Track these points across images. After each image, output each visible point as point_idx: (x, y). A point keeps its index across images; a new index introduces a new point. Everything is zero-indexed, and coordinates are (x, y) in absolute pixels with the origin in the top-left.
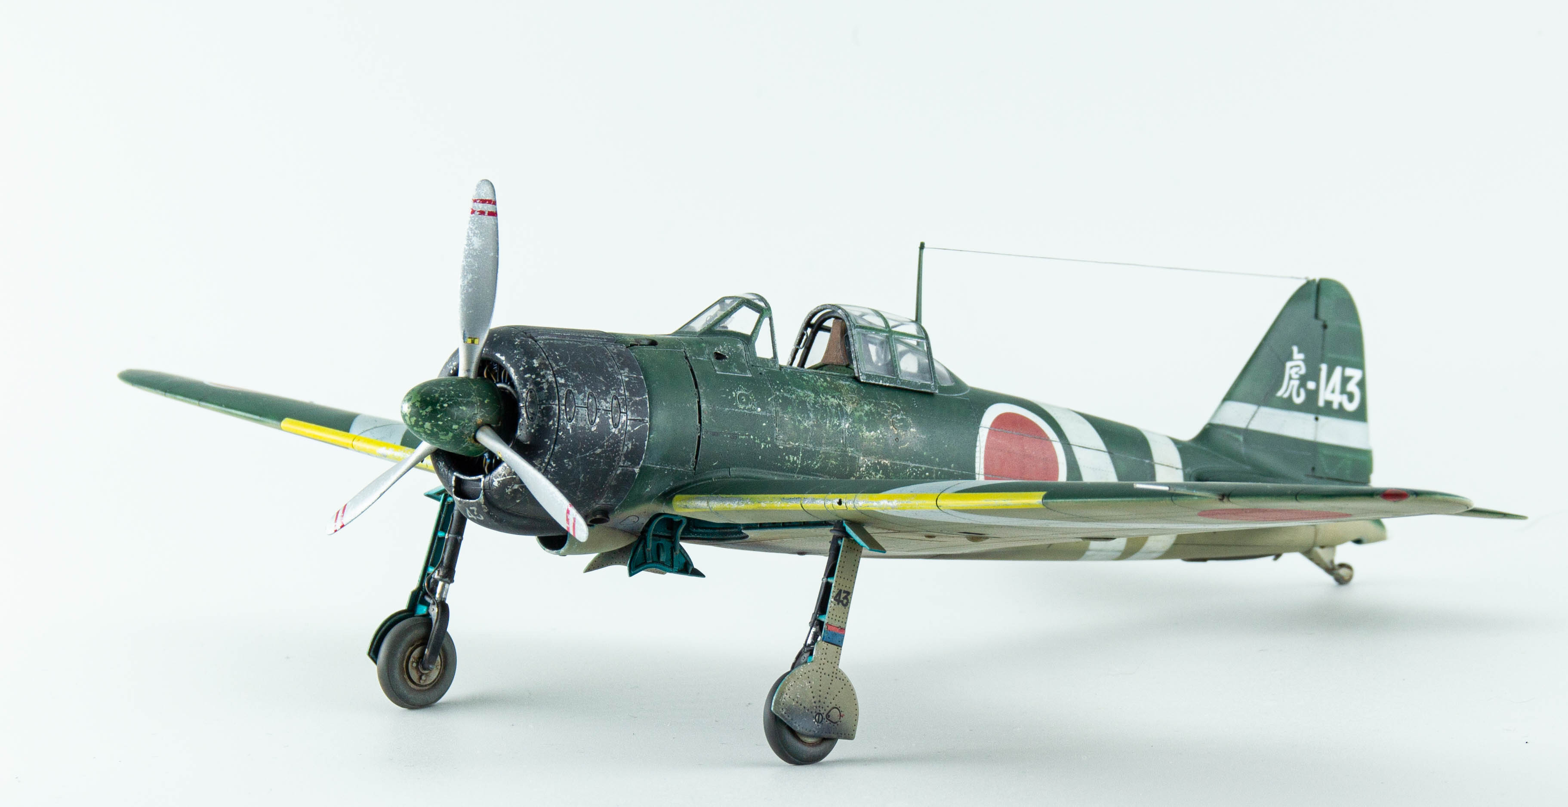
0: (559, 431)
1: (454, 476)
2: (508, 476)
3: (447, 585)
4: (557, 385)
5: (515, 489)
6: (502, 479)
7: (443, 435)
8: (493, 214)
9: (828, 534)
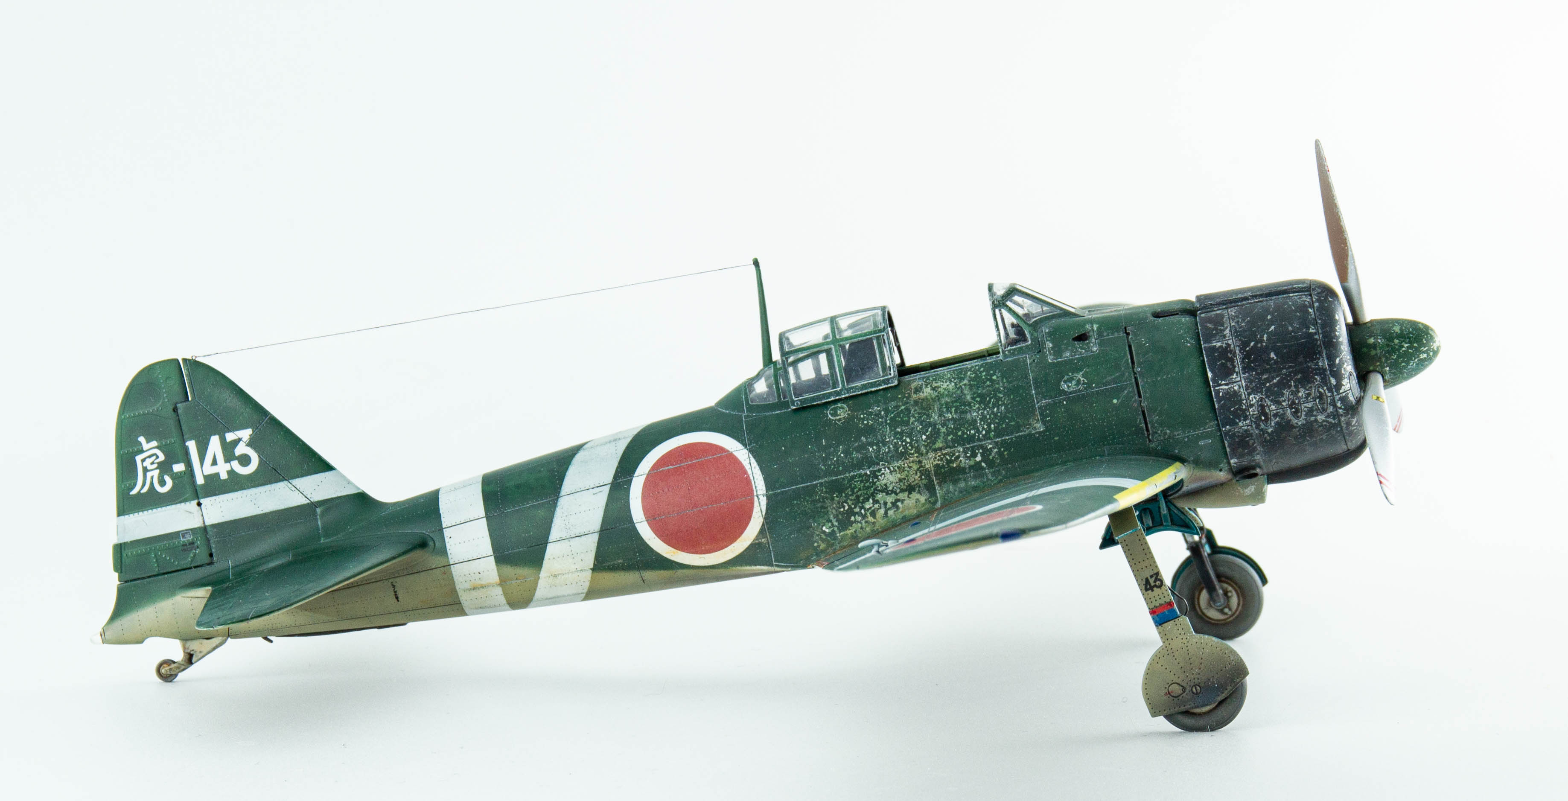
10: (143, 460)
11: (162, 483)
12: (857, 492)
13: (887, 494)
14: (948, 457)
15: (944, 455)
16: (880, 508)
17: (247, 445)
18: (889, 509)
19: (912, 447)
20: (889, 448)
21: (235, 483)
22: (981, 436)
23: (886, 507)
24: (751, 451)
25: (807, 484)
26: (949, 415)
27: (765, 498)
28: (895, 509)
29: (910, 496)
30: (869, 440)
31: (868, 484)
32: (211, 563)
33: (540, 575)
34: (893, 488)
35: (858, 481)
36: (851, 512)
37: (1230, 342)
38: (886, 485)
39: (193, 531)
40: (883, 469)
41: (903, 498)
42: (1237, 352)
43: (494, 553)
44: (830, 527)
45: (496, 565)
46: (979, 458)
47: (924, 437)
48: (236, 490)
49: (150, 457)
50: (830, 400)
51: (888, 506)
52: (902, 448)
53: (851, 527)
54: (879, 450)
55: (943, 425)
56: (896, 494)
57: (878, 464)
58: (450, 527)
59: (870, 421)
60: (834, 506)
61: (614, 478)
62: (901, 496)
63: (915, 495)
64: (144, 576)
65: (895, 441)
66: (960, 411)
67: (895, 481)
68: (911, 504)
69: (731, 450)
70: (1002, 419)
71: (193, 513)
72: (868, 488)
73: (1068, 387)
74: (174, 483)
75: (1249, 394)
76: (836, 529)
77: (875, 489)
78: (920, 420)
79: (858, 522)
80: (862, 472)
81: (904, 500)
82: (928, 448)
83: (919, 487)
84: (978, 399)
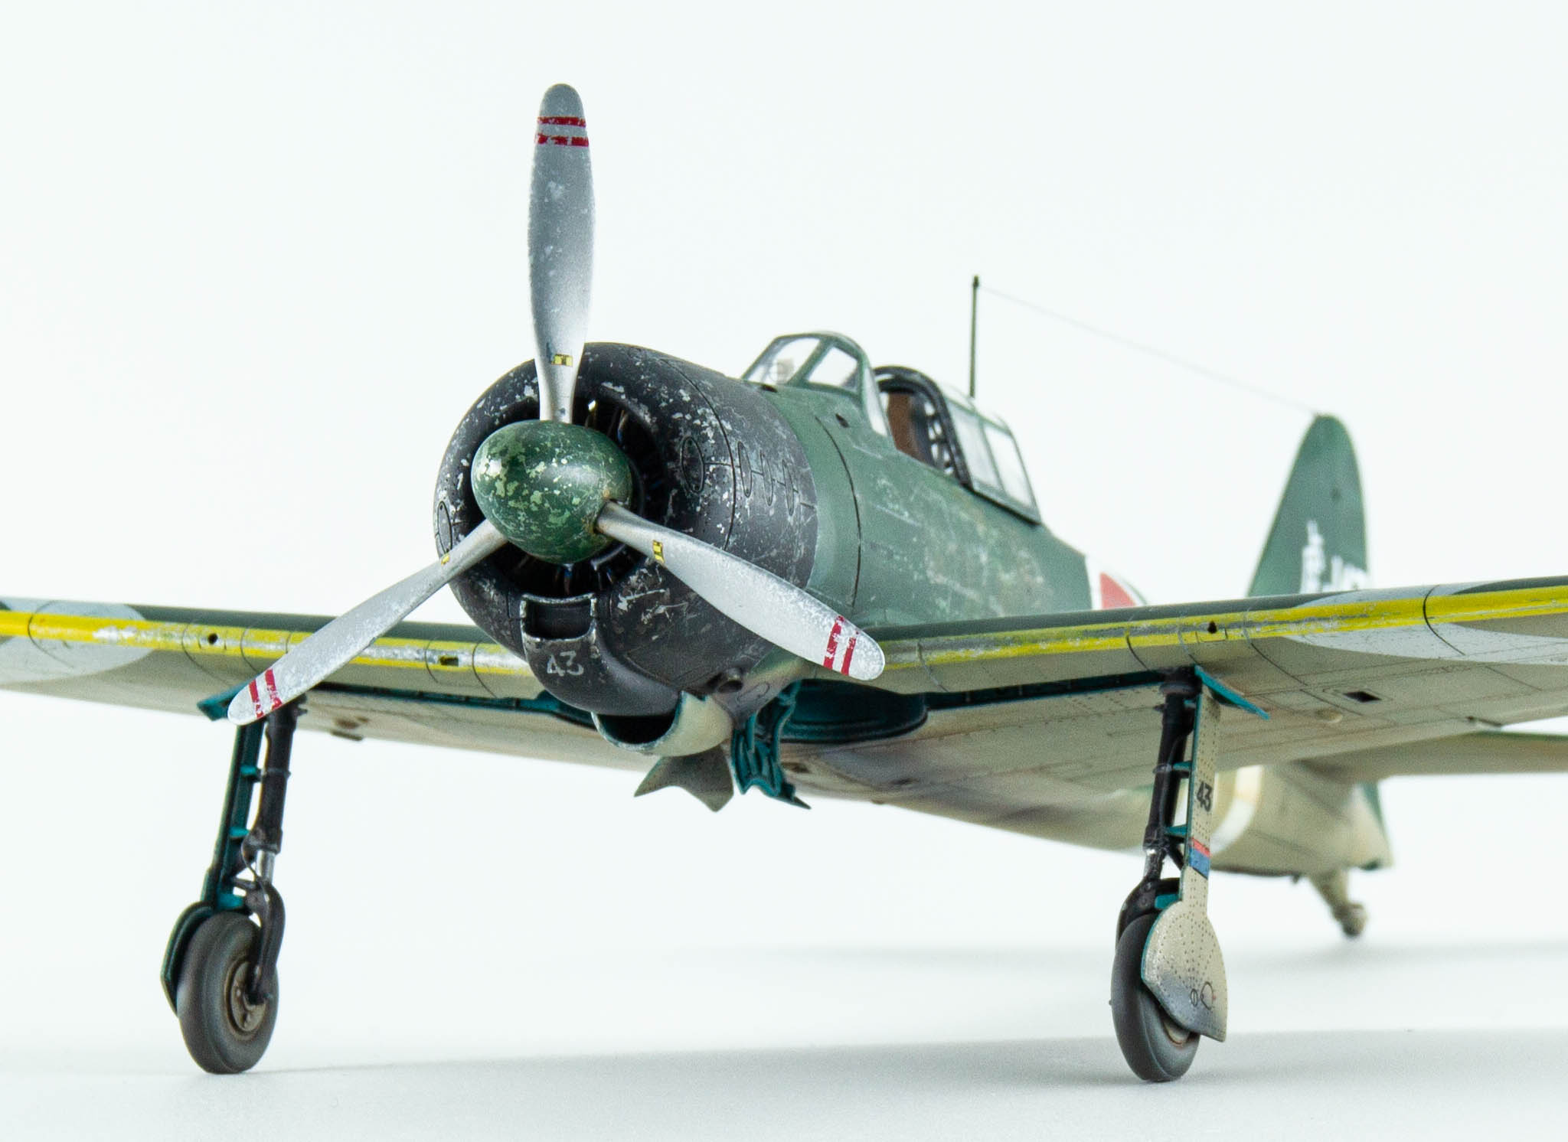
0: (736, 510)
1: (525, 599)
2: (650, 589)
3: (271, 854)
4: (724, 433)
5: (660, 615)
6: (637, 596)
7: (554, 515)
8: (581, 142)
9: (1154, 696)
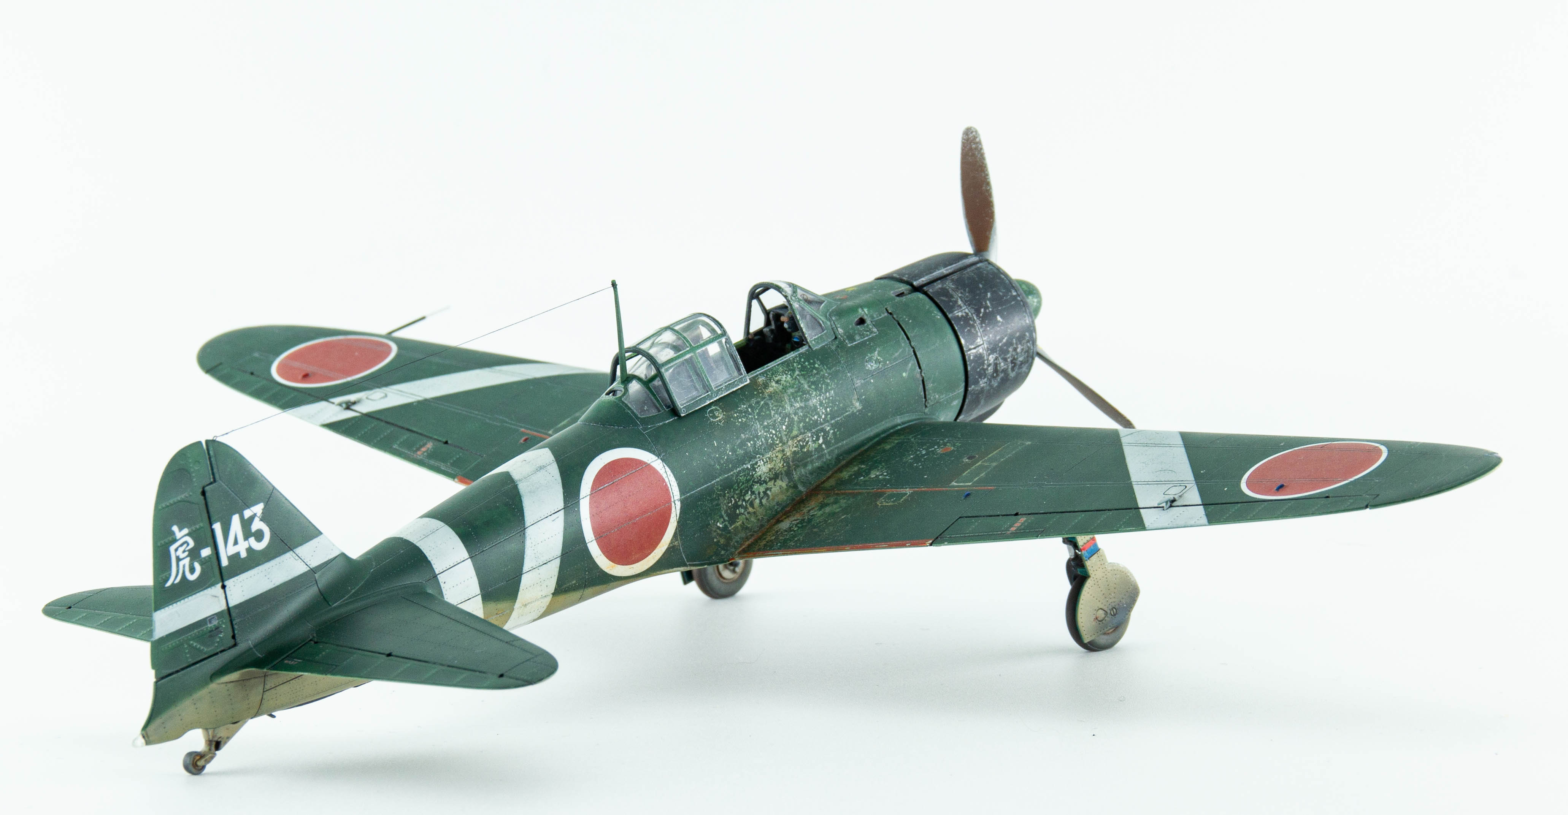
10: (176, 550)
11: (192, 570)
12: (742, 485)
13: (761, 484)
14: (801, 443)
15: (799, 441)
16: (756, 499)
17: (261, 520)
18: (762, 498)
19: (778, 438)
20: (762, 441)
21: (254, 560)
22: (821, 420)
23: (759, 497)
24: (663, 460)
25: (707, 485)
26: (798, 404)
27: (680, 502)
28: (767, 498)
29: (775, 484)
30: (747, 436)
31: (749, 477)
32: (235, 645)
33: (515, 607)
34: (765, 478)
35: (742, 476)
36: (736, 506)
37: (967, 311)
38: (760, 476)
39: (219, 615)
40: (759, 462)
41: (771, 487)
42: (975, 318)
43: (481, 591)
44: (723, 522)
45: (483, 603)
46: (821, 441)
47: (784, 427)
48: (253, 568)
49: (181, 545)
50: (706, 404)
51: (761, 496)
52: (770, 440)
53: (738, 519)
54: (755, 444)
55: (795, 414)
56: (766, 484)
57: (756, 458)
58: (442, 572)
59: (743, 419)
60: (725, 501)
61: (564, 503)
62: (770, 484)
63: (779, 482)
64: (178, 668)
65: (765, 434)
66: (804, 400)
67: (767, 471)
68: (776, 491)
69: (649, 462)
70: (833, 402)
71: (218, 597)
72: (749, 480)
73: (872, 366)
74: (202, 569)
75: (989, 355)
76: (727, 523)
77: (753, 481)
78: (778, 413)
79: (742, 513)
80: (745, 466)
81: (771, 488)
82: (788, 436)
83: (782, 474)
84: (813, 387)
